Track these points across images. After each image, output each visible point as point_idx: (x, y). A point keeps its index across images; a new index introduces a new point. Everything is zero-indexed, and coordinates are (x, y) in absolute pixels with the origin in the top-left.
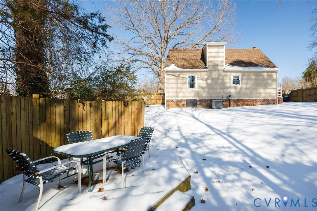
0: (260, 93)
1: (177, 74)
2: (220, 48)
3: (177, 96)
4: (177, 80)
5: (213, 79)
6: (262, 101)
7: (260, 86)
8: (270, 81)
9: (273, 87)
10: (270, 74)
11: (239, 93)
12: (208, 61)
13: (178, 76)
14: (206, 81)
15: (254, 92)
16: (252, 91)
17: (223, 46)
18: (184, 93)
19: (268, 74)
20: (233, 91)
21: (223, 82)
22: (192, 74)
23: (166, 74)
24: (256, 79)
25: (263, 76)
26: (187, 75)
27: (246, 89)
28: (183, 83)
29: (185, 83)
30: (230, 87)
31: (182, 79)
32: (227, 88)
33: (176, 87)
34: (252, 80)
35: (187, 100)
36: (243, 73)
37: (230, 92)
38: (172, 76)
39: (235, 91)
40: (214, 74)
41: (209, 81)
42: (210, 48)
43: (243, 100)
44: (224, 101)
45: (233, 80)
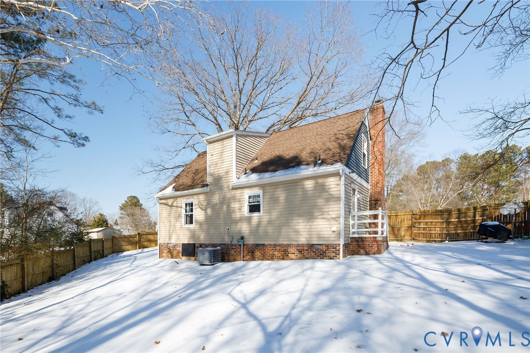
0: (297, 232)
1: (170, 202)
2: (226, 142)
3: (170, 238)
4: (169, 212)
6: (305, 248)
7: (300, 215)
8: (320, 202)
9: (330, 213)
10: (320, 181)
12: (209, 172)
13: (172, 206)
14: (205, 210)
15: (284, 230)
17: (232, 136)
18: (181, 231)
19: (317, 183)
22: (188, 199)
23: (160, 203)
25: (304, 190)
26: (182, 202)
28: (177, 216)
29: (180, 216)
31: (175, 209)
33: (169, 223)
34: (281, 204)
35: (183, 244)
38: (165, 206)
40: (218, 195)
41: (209, 211)
42: (212, 145)
43: (267, 246)
44: (234, 247)
45: (249, 203)
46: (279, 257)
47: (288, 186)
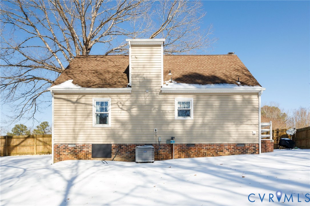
0: (229, 134)
1: (75, 98)
2: (155, 49)
3: (75, 138)
4: (74, 109)
5: (141, 107)
6: (232, 147)
7: (229, 120)
8: (247, 111)
9: (253, 121)
10: (247, 97)
11: (190, 132)
12: (133, 74)
13: (77, 102)
14: (129, 110)
15: (218, 132)
16: (214, 129)
17: (160, 46)
18: (88, 133)
19: (244, 98)
20: (178, 129)
21: (161, 113)
22: (103, 97)
23: (55, 98)
24: (221, 106)
25: (235, 102)
26: (93, 100)
27: (204, 125)
28: (86, 114)
29: (89, 115)
30: (173, 121)
31: (83, 107)
32: (168, 123)
33: (73, 121)
34: (214, 109)
35: (93, 145)
36: (197, 95)
37: (173, 132)
38: (66, 102)
39: (182, 128)
40: (143, 97)
41: (135, 111)
42: (137, 49)
43: (198, 145)
44: (162, 147)
45: (178, 108)
46: (209, 154)
47: (222, 98)
